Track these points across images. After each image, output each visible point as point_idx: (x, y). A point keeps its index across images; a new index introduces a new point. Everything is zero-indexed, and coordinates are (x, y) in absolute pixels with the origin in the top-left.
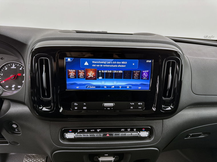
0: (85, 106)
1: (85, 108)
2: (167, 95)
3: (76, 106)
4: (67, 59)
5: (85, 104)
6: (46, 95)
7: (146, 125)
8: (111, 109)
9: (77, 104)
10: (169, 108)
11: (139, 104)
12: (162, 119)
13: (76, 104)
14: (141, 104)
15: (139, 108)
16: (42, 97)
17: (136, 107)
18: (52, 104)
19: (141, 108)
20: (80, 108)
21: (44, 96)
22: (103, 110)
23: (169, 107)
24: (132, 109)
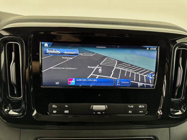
0: (66, 109)
1: (66, 112)
2: (176, 94)
3: (55, 109)
4: (44, 45)
5: (66, 106)
6: (15, 93)
7: (148, 134)
8: (102, 114)
9: (56, 107)
10: (180, 113)
11: (140, 106)
12: (169, 127)
13: (54, 106)
14: (143, 106)
15: (140, 112)
16: (10, 96)
17: (136, 111)
18: (23, 106)
19: (142, 112)
20: (60, 111)
21: (13, 94)
22: (92, 114)
23: (180, 111)
24: (130, 114)
